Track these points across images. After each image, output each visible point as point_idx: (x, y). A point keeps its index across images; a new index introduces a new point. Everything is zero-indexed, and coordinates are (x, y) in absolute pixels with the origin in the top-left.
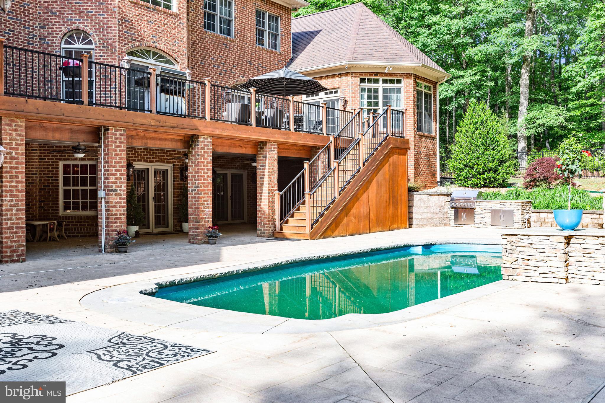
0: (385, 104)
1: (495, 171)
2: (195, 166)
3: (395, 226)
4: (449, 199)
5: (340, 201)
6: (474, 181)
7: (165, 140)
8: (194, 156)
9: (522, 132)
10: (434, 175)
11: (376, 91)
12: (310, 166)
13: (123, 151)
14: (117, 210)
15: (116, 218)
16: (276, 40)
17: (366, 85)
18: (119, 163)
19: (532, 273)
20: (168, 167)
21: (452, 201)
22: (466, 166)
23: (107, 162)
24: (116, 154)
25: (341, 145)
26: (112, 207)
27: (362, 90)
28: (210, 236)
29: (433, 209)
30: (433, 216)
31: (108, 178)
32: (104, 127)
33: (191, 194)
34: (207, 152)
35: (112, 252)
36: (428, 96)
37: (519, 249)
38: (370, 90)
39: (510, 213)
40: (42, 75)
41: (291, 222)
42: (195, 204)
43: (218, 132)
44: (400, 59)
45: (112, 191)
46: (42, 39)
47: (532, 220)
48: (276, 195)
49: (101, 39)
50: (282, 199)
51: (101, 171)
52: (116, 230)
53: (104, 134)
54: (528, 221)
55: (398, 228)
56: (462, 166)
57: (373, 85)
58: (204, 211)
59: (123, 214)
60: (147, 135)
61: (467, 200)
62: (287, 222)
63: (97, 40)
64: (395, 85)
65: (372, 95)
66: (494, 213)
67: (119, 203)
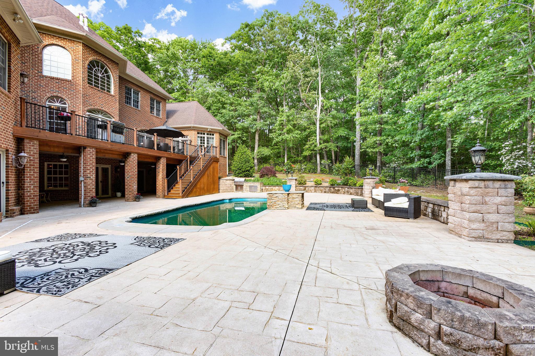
0: (208, 143)
1: (249, 171)
2: (129, 166)
3: (214, 192)
4: (233, 181)
5: (193, 182)
6: (241, 175)
7: (114, 154)
8: (129, 162)
9: (256, 157)
10: (226, 172)
11: (204, 138)
12: (180, 168)
13: (94, 159)
14: (91, 187)
15: (90, 191)
16: (159, 112)
17: (200, 135)
18: (92, 164)
19: (277, 206)
20: (109, 166)
21: (235, 183)
22: (238, 169)
23: (85, 164)
24: (90, 160)
25: (192, 159)
26: (87, 185)
27: (198, 137)
28: (137, 198)
29: (228, 186)
30: (228, 188)
31: (86, 171)
32: (83, 147)
33: (126, 179)
34: (135, 161)
35: (88, 207)
36: (224, 141)
37: (273, 198)
38: (201, 137)
39: (256, 187)
40: (33, 117)
41: (172, 191)
42: (129, 184)
43: (140, 152)
44: (214, 126)
45: (88, 177)
46: (34, 98)
47: (263, 189)
48: (166, 180)
49: (72, 102)
50: (168, 181)
51: (81, 168)
52: (90, 196)
53: (83, 150)
54: (262, 189)
55: (215, 193)
56: (236, 169)
57: (203, 136)
58: (133, 187)
59: (94, 188)
60: (106, 152)
61: (240, 182)
62: (170, 191)
63: (70, 103)
64: (212, 136)
65: (202, 140)
66: (250, 187)
67: (91, 183)
